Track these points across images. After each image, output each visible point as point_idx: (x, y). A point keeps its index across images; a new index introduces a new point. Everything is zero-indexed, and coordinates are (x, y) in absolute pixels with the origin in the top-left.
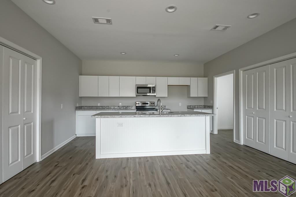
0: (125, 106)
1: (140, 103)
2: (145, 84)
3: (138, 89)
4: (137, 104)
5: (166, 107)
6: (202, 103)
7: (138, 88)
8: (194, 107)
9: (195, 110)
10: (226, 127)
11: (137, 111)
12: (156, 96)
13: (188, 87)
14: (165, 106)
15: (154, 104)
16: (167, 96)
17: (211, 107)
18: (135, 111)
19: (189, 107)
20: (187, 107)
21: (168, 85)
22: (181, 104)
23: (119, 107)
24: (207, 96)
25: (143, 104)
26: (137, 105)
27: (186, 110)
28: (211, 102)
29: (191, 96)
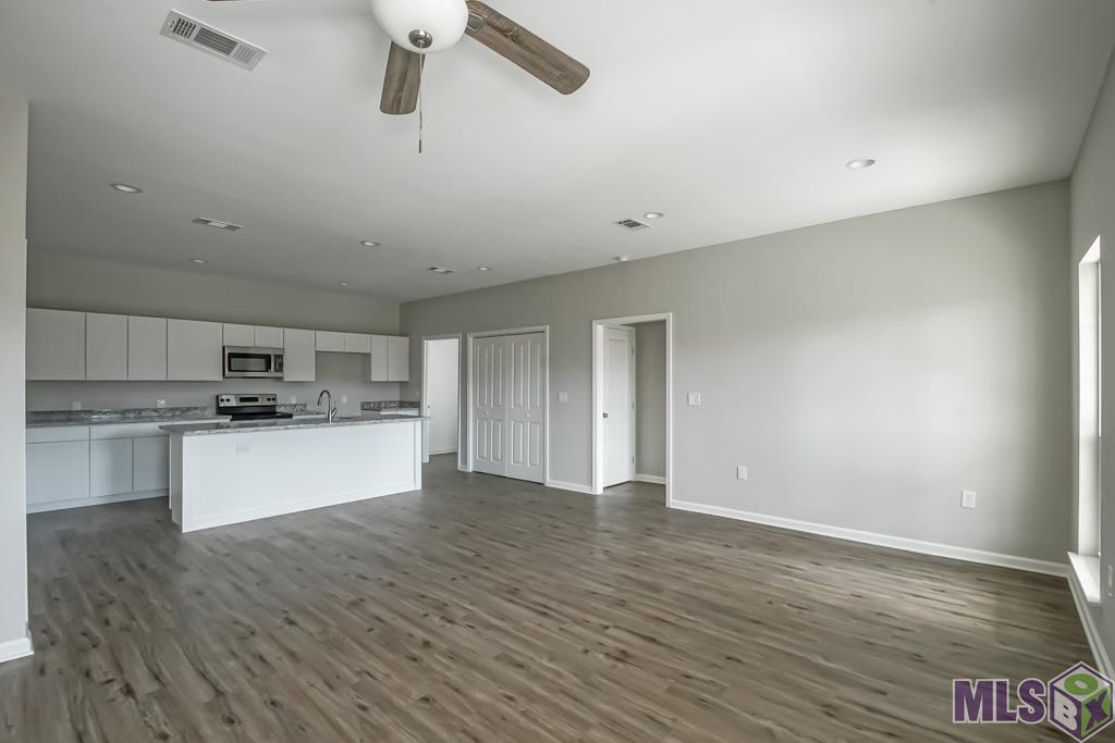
0: (177, 409)
1: (232, 398)
2: (252, 345)
3: (233, 360)
4: (222, 400)
5: (309, 408)
6: (395, 395)
7: (231, 356)
8: (378, 407)
9: (382, 413)
10: (444, 449)
11: (232, 420)
12: (285, 380)
13: (366, 357)
14: (305, 406)
15: (274, 399)
16: (313, 379)
17: (417, 405)
18: (228, 421)
19: (365, 407)
20: (362, 406)
21: (317, 352)
22: (347, 398)
23: (155, 410)
24: (406, 379)
25: (242, 400)
26: (222, 405)
27: (359, 413)
28: (417, 394)
29: (373, 380)
